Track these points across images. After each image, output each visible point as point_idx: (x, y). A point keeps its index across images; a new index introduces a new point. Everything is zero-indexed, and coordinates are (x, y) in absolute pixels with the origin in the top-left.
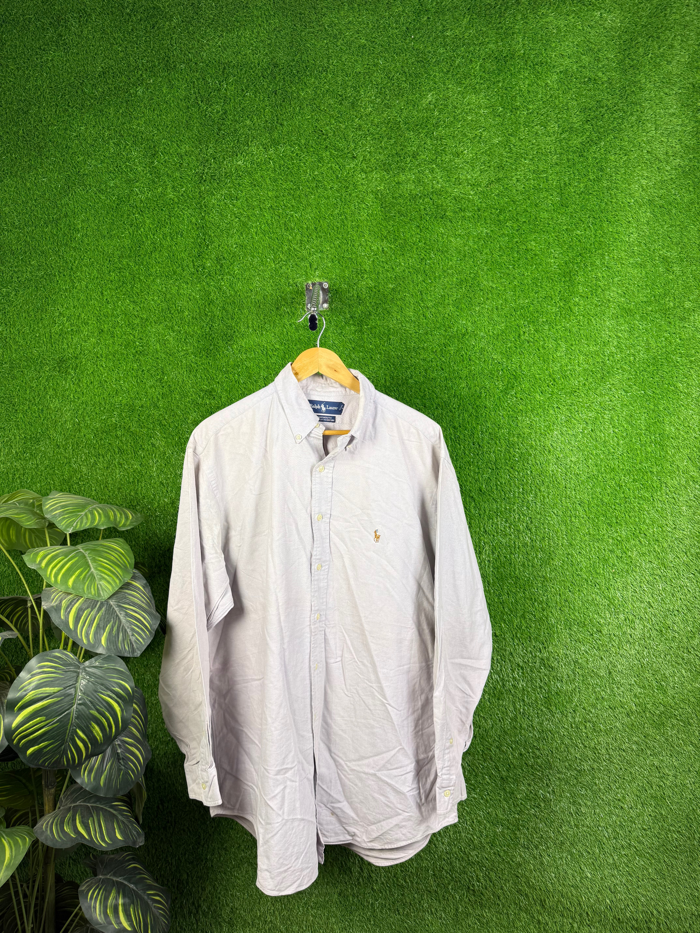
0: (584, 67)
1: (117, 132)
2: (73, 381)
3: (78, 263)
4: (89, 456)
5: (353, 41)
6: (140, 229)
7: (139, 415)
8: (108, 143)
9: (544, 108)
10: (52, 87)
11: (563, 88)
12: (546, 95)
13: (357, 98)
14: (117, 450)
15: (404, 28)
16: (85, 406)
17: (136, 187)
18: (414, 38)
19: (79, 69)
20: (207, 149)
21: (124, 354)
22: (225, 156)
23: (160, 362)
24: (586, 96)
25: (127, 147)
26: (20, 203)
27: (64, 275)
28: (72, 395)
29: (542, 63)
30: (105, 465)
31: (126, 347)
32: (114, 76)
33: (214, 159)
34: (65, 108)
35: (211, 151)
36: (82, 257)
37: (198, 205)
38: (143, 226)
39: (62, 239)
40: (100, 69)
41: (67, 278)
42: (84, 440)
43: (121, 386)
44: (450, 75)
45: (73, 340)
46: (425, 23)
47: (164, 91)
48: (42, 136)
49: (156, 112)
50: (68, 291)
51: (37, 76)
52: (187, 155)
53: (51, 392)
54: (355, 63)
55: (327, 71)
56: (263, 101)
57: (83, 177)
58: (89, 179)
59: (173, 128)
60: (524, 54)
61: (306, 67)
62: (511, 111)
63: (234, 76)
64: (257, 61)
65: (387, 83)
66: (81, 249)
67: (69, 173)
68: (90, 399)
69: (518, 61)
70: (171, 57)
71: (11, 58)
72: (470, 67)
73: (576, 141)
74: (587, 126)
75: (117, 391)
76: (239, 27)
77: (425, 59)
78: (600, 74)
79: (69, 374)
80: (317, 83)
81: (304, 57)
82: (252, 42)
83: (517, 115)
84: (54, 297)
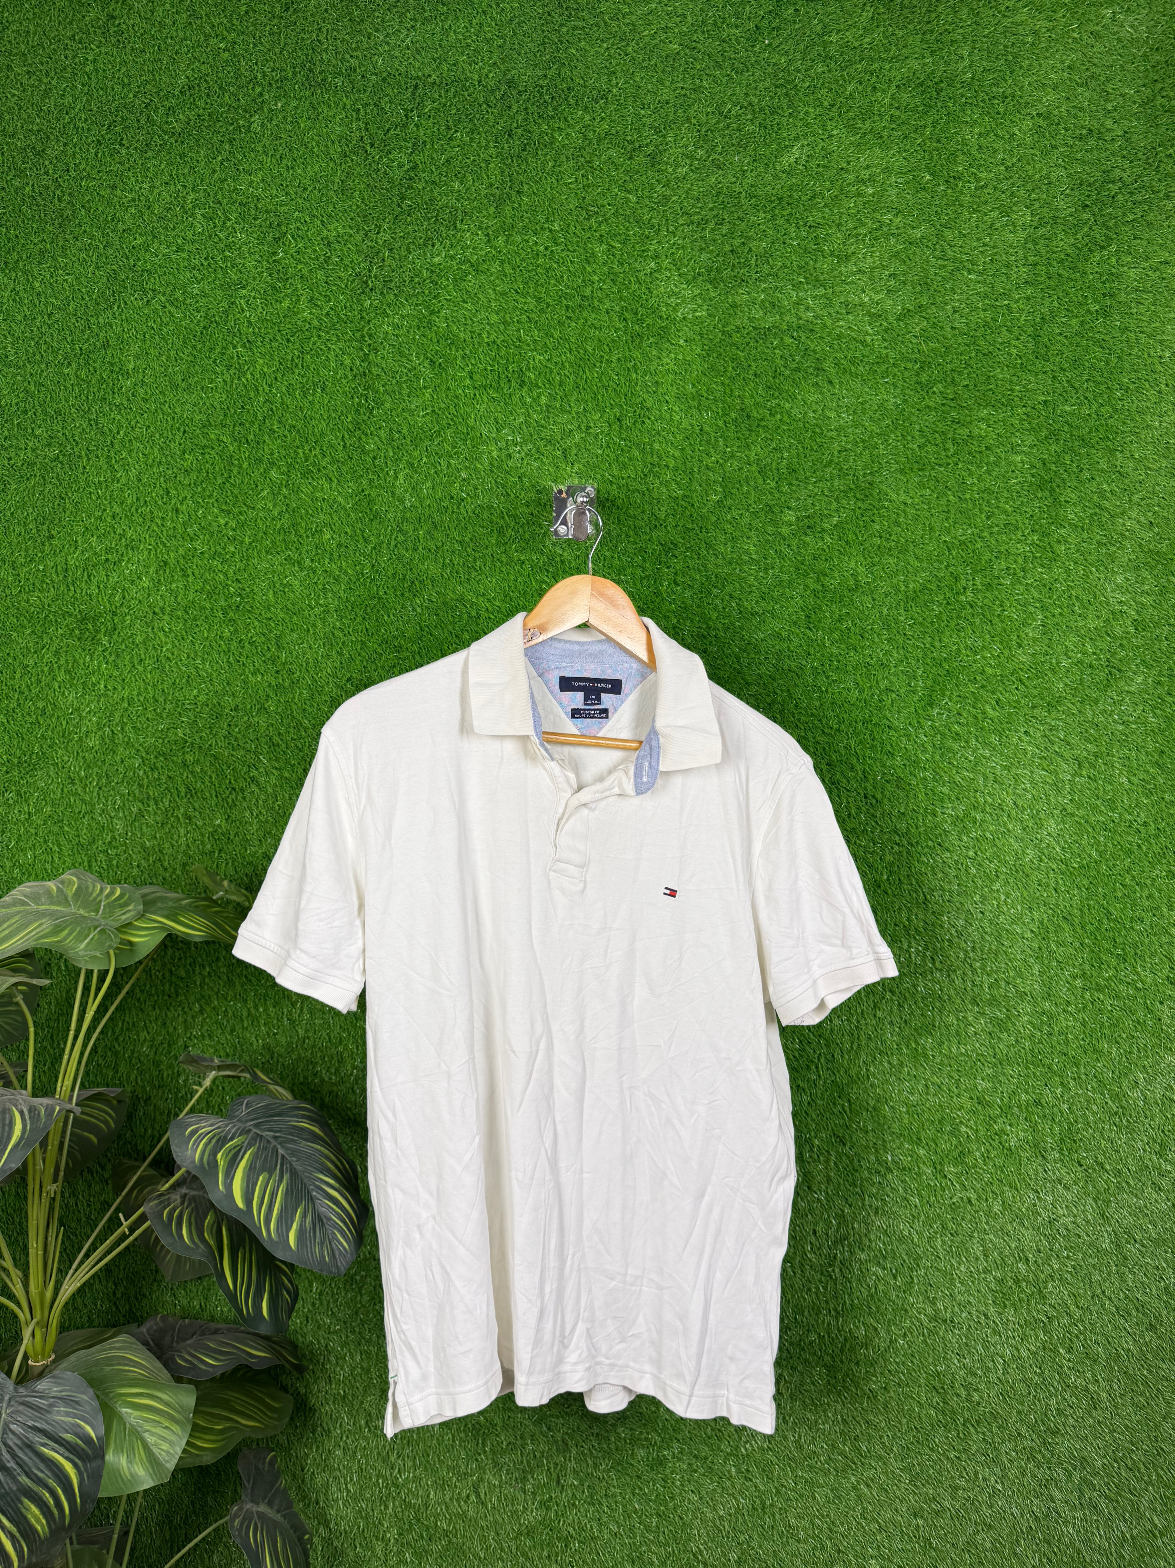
0: (1081, 109)
1: (209, 195)
2: (105, 657)
3: (125, 435)
4: (128, 799)
5: (656, 45)
6: (245, 374)
7: (230, 725)
8: (193, 215)
9: (1007, 179)
10: (91, 110)
11: (1042, 144)
12: (1012, 156)
13: (660, 148)
14: (183, 790)
15: (752, 25)
16: (126, 705)
17: (241, 297)
18: (770, 45)
19: (144, 78)
20: (378, 233)
21: (205, 608)
22: (412, 247)
23: (273, 625)
24: (1083, 162)
25: (229, 224)
26: (19, 318)
27: (97, 457)
28: (102, 682)
29: (1006, 97)
30: (158, 819)
31: (210, 595)
32: (208, 95)
33: (391, 250)
34: (114, 149)
35: (385, 236)
36: (133, 423)
37: (358, 335)
38: (252, 369)
39: (96, 390)
40: (182, 80)
41: (103, 461)
42: (121, 769)
43: (197, 668)
44: (834, 113)
45: (108, 580)
46: (789, 18)
47: (302, 126)
48: (67, 198)
49: (284, 162)
50: (104, 485)
51: (65, 89)
52: (338, 242)
53: (61, 676)
54: (660, 87)
55: (607, 99)
56: (487, 147)
57: (142, 276)
58: (152, 280)
59: (316, 192)
60: (972, 78)
61: (569, 89)
62: (947, 181)
63: (434, 102)
64: (476, 77)
65: (718, 123)
66: (130, 409)
67: (114, 267)
68: (135, 693)
69: (960, 91)
70: (318, 63)
71: (17, 54)
72: (873, 99)
73: (1064, 243)
74: (1085, 216)
75: (189, 677)
76: (446, 15)
77: (788, 82)
78: (1109, 123)
79: (99, 643)
80: (587, 117)
81: (566, 71)
82: (469, 41)
83: (957, 189)
84: (76, 497)
